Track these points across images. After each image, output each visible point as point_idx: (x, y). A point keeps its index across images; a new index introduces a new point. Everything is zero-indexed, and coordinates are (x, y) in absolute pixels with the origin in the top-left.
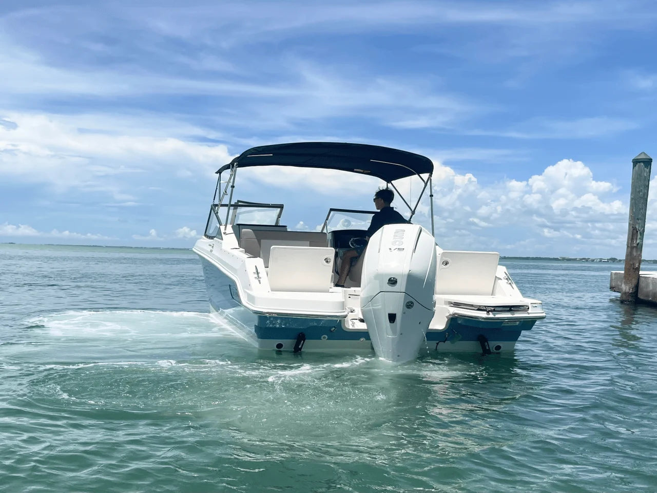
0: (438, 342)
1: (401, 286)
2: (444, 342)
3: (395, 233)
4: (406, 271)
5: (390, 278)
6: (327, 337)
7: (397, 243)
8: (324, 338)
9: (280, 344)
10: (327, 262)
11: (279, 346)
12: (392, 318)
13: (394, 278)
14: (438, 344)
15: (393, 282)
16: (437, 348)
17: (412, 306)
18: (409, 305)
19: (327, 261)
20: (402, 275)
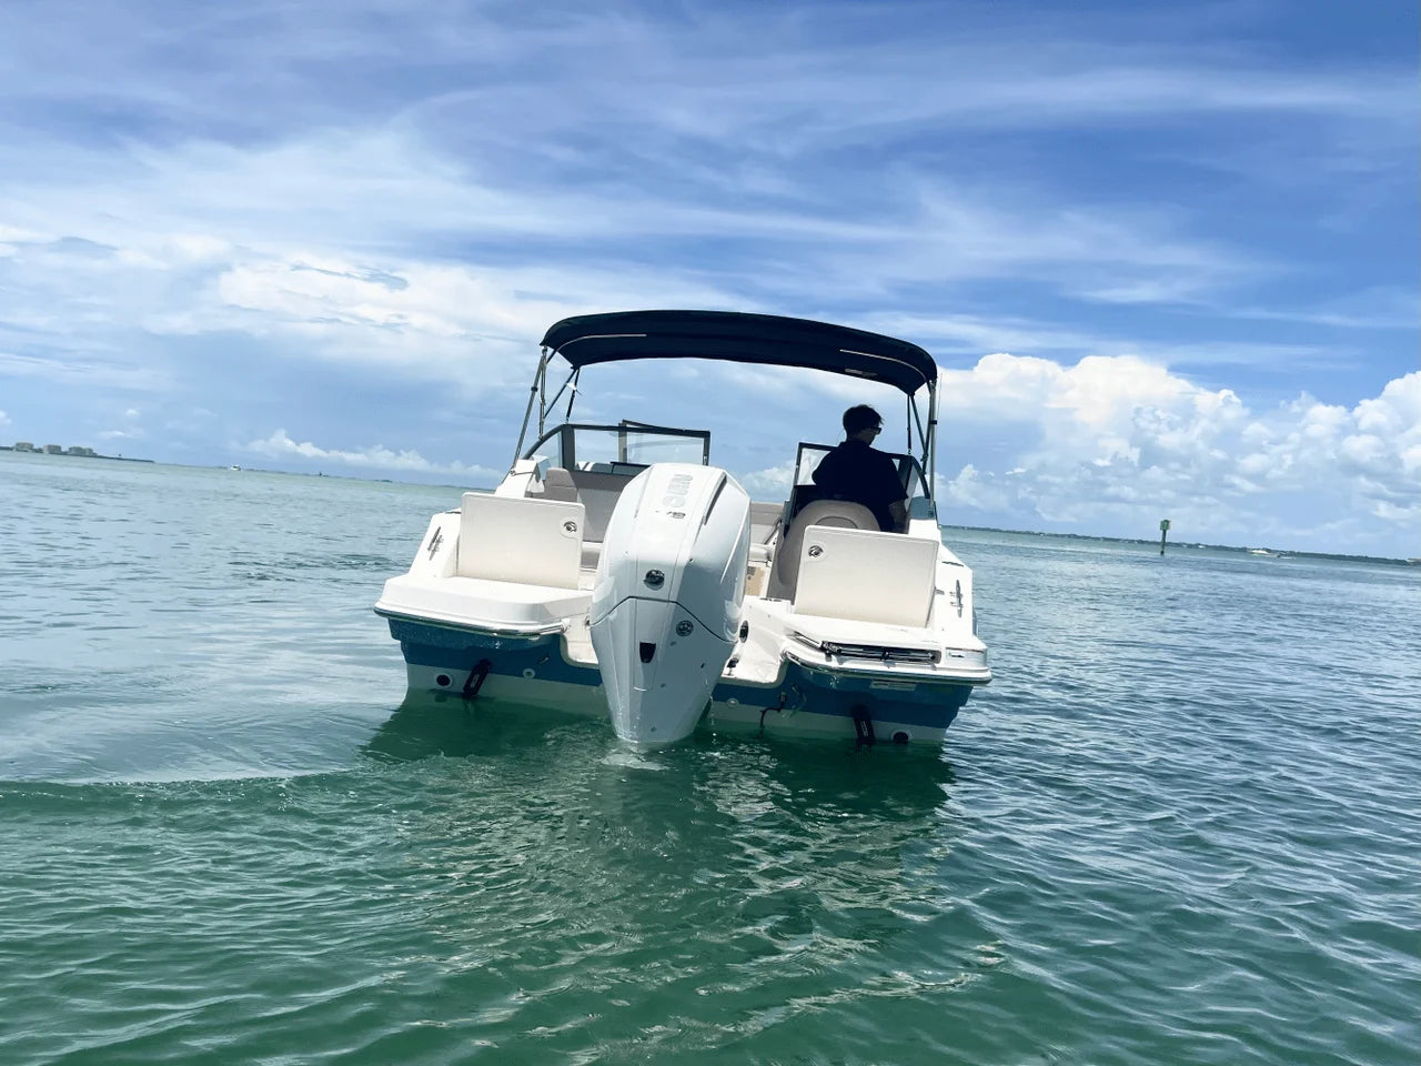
0: (763, 709)
1: (670, 589)
2: (779, 710)
3: (673, 480)
4: (683, 560)
5: (650, 572)
6: (533, 673)
7: (674, 501)
8: (529, 673)
9: (447, 678)
10: (569, 529)
11: (443, 680)
12: (647, 651)
13: (657, 572)
14: (764, 712)
15: (654, 579)
16: (764, 723)
17: (690, 632)
18: (683, 629)
19: (568, 526)
20: (674, 568)
